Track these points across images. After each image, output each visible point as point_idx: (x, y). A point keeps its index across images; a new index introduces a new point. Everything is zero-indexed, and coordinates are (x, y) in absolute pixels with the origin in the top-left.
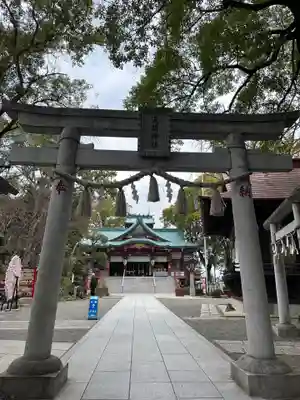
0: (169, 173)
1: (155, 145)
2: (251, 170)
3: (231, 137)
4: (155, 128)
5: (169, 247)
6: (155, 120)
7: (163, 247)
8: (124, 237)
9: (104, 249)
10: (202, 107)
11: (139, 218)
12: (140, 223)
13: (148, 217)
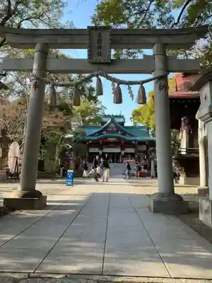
0: (110, 75)
1: (100, 54)
2: (168, 72)
3: (155, 46)
4: (99, 41)
5: (135, 141)
6: (100, 36)
7: (131, 141)
8: (100, 133)
9: (84, 142)
10: (158, 20)
11: (113, 117)
12: (112, 121)
13: (120, 117)
